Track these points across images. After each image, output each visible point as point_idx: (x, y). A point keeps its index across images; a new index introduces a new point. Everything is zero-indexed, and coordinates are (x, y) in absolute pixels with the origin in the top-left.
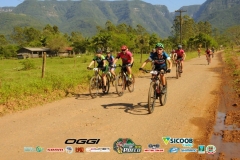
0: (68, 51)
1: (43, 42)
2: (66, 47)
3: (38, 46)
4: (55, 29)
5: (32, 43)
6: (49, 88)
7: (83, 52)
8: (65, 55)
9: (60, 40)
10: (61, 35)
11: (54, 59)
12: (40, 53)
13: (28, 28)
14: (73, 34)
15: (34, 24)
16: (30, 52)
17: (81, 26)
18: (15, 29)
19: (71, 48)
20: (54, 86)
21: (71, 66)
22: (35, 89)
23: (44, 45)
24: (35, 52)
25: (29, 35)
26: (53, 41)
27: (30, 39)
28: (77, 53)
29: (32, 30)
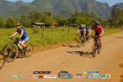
0: (55, 25)
1: (43, 20)
2: (54, 23)
3: (41, 22)
4: (49, 14)
5: (38, 20)
6: (46, 43)
7: (63, 26)
8: (54, 27)
9: (51, 20)
10: (52, 17)
11: (48, 29)
12: (41, 25)
13: (36, 13)
14: (58, 17)
15: (39, 11)
16: (37, 25)
17: (62, 13)
18: (30, 13)
19: (57, 24)
20: (48, 42)
21: (57, 32)
22: (39, 43)
23: (44, 22)
24: (39, 25)
25: (37, 16)
26: (48, 20)
27: (37, 18)
28: (59, 26)
29: (38, 14)
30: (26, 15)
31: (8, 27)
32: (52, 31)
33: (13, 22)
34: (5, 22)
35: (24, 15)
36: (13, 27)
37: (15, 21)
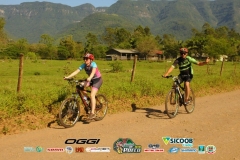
0: (158, 55)
1: (133, 43)
2: (157, 50)
3: (127, 48)
4: (147, 31)
5: (122, 44)
6: (138, 93)
8: (154, 59)
10: (152, 37)
11: (143, 63)
12: (129, 55)
13: (119, 28)
14: (165, 36)
15: (124, 25)
16: (119, 54)
17: (174, 28)
18: (106, 29)
19: (162, 52)
20: (143, 92)
22: (124, 92)
23: (134, 47)
24: (124, 54)
25: (120, 36)
26: (143, 44)
27: (120, 40)
28: (167, 57)
29: (122, 31)
30: (98, 33)
31: (61, 57)
32: (151, 68)
33: (71, 48)
34: (55, 46)
35: (93, 33)
36: (71, 56)
37: (75, 45)
